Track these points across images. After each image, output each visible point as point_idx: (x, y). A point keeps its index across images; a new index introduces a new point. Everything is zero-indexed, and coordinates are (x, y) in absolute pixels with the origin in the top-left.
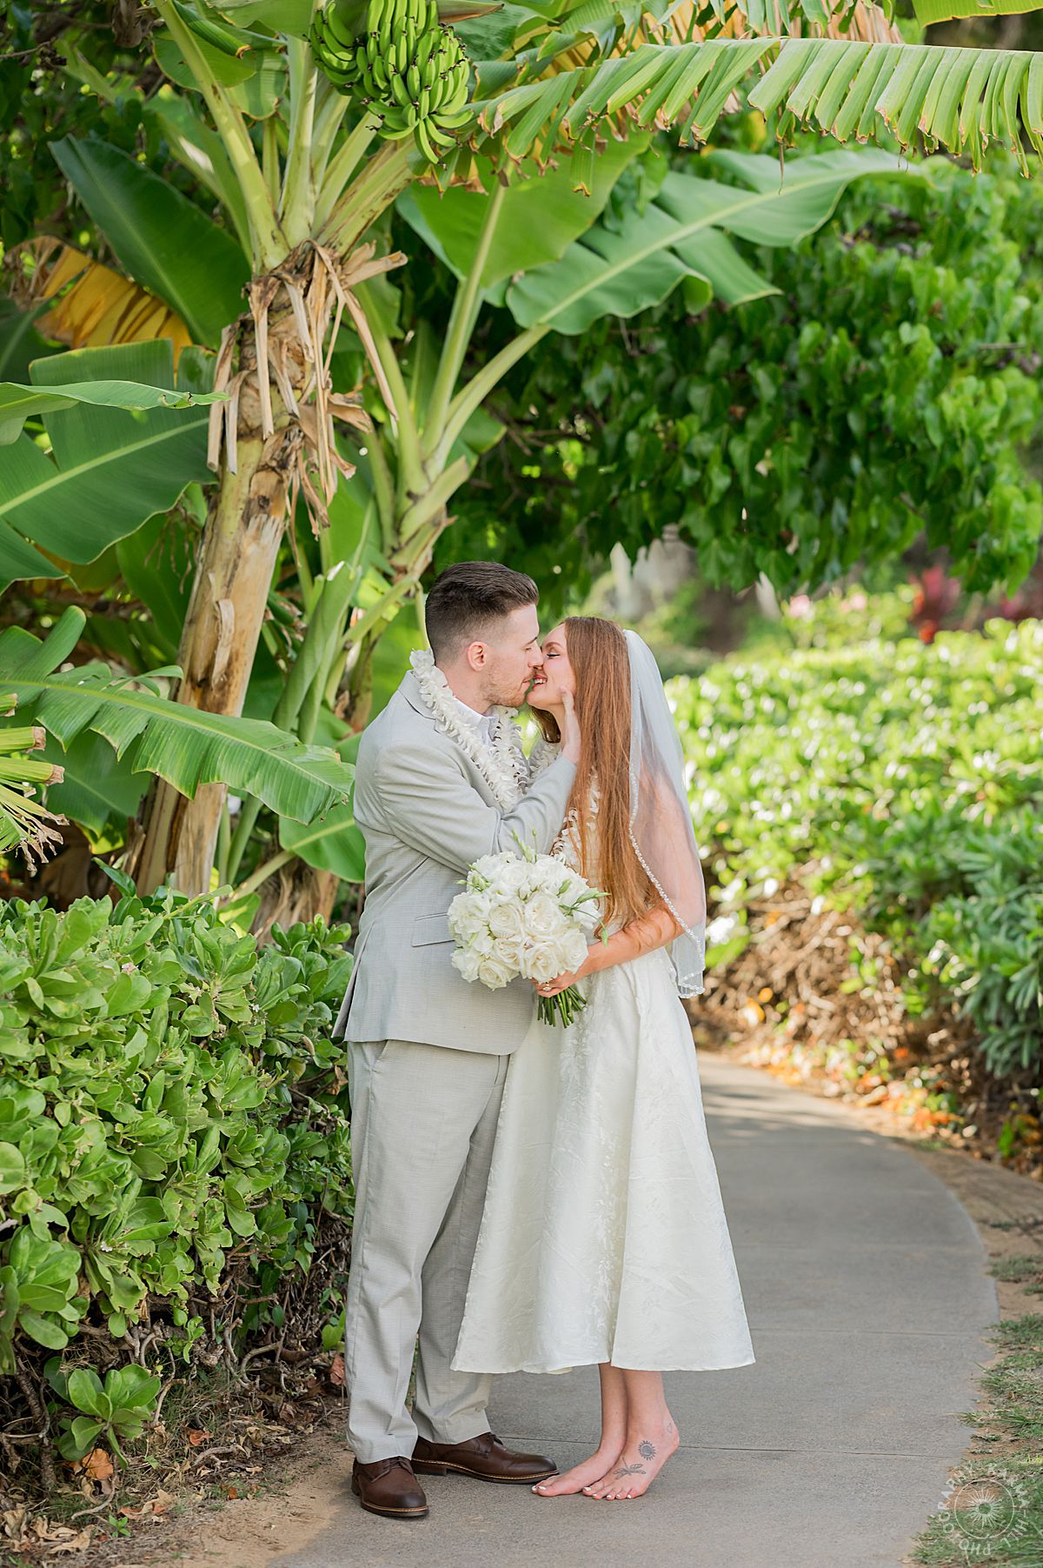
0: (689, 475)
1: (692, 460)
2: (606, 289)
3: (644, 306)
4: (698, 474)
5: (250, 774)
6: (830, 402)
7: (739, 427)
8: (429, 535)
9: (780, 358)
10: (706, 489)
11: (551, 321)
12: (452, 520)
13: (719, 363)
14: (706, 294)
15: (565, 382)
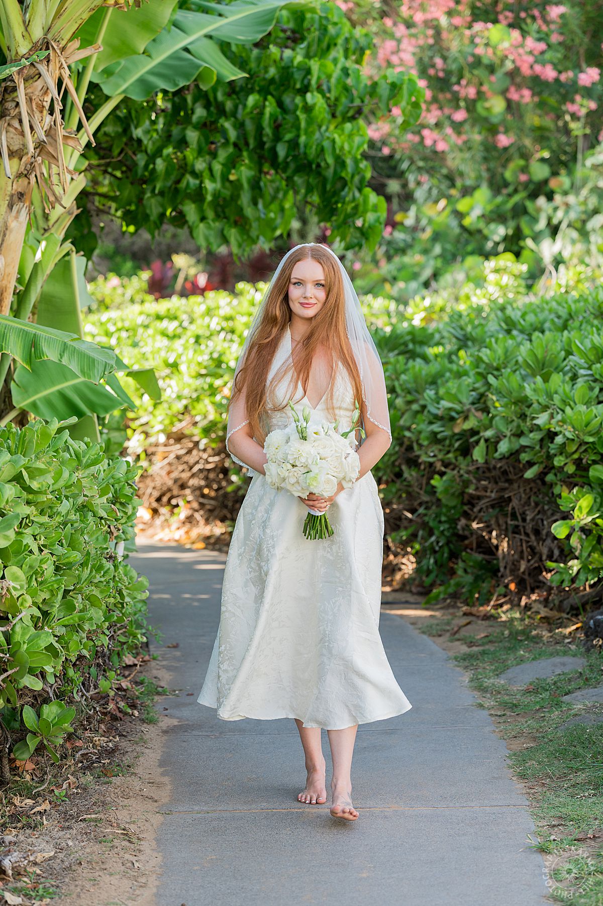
0: (193, 182)
1: (195, 174)
2: (151, 72)
3: (181, 85)
4: (197, 182)
5: (60, 355)
6: (265, 139)
7: (214, 155)
8: (67, 220)
9: (234, 114)
10: (204, 192)
11: (124, 91)
12: (79, 211)
13: (200, 117)
14: (212, 78)
15: (120, 130)
